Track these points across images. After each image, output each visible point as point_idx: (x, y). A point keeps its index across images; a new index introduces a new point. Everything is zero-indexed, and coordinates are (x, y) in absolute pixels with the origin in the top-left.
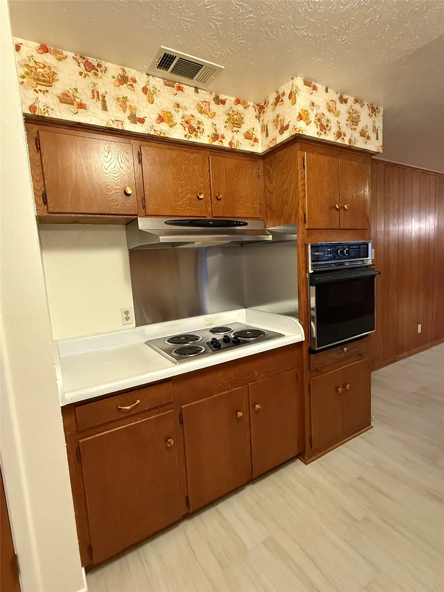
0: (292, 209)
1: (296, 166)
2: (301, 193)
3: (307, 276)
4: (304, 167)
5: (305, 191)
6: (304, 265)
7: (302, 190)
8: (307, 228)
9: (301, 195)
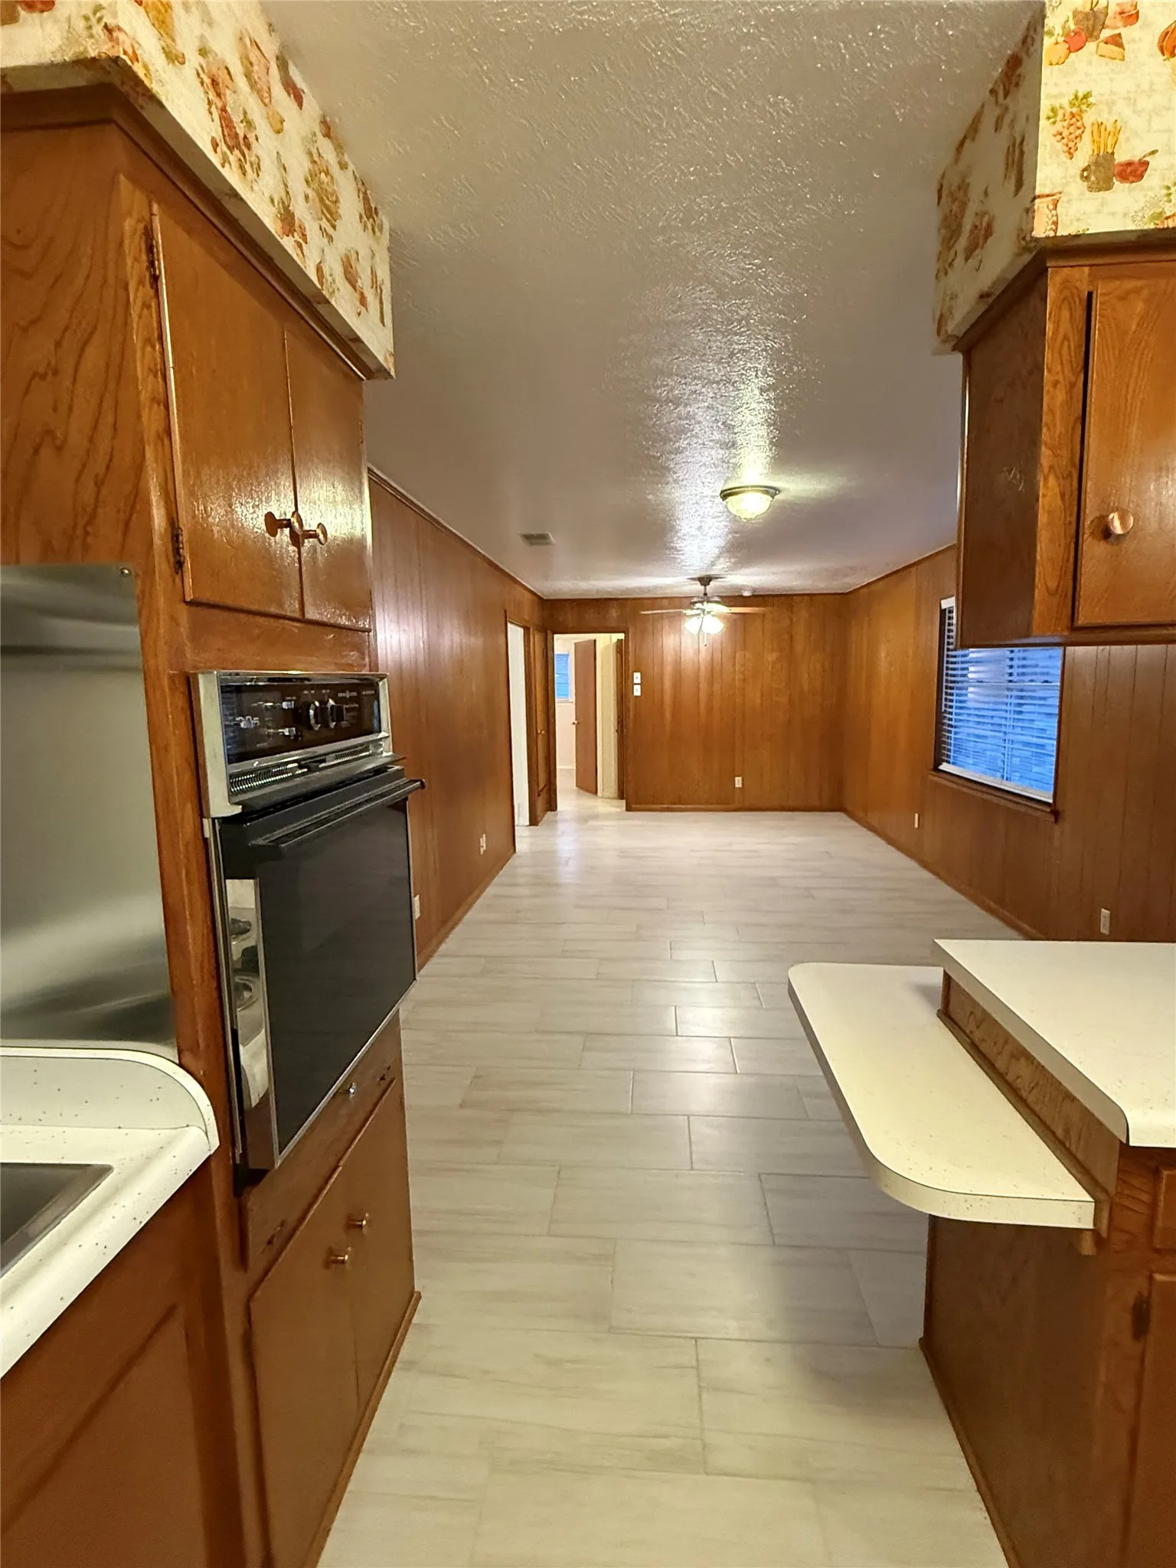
0: (99, 484)
1: (111, 255)
2: (151, 409)
3: (208, 833)
4: (155, 279)
5: (167, 407)
6: (188, 777)
7: (153, 400)
8: (188, 599)
9: (151, 421)
